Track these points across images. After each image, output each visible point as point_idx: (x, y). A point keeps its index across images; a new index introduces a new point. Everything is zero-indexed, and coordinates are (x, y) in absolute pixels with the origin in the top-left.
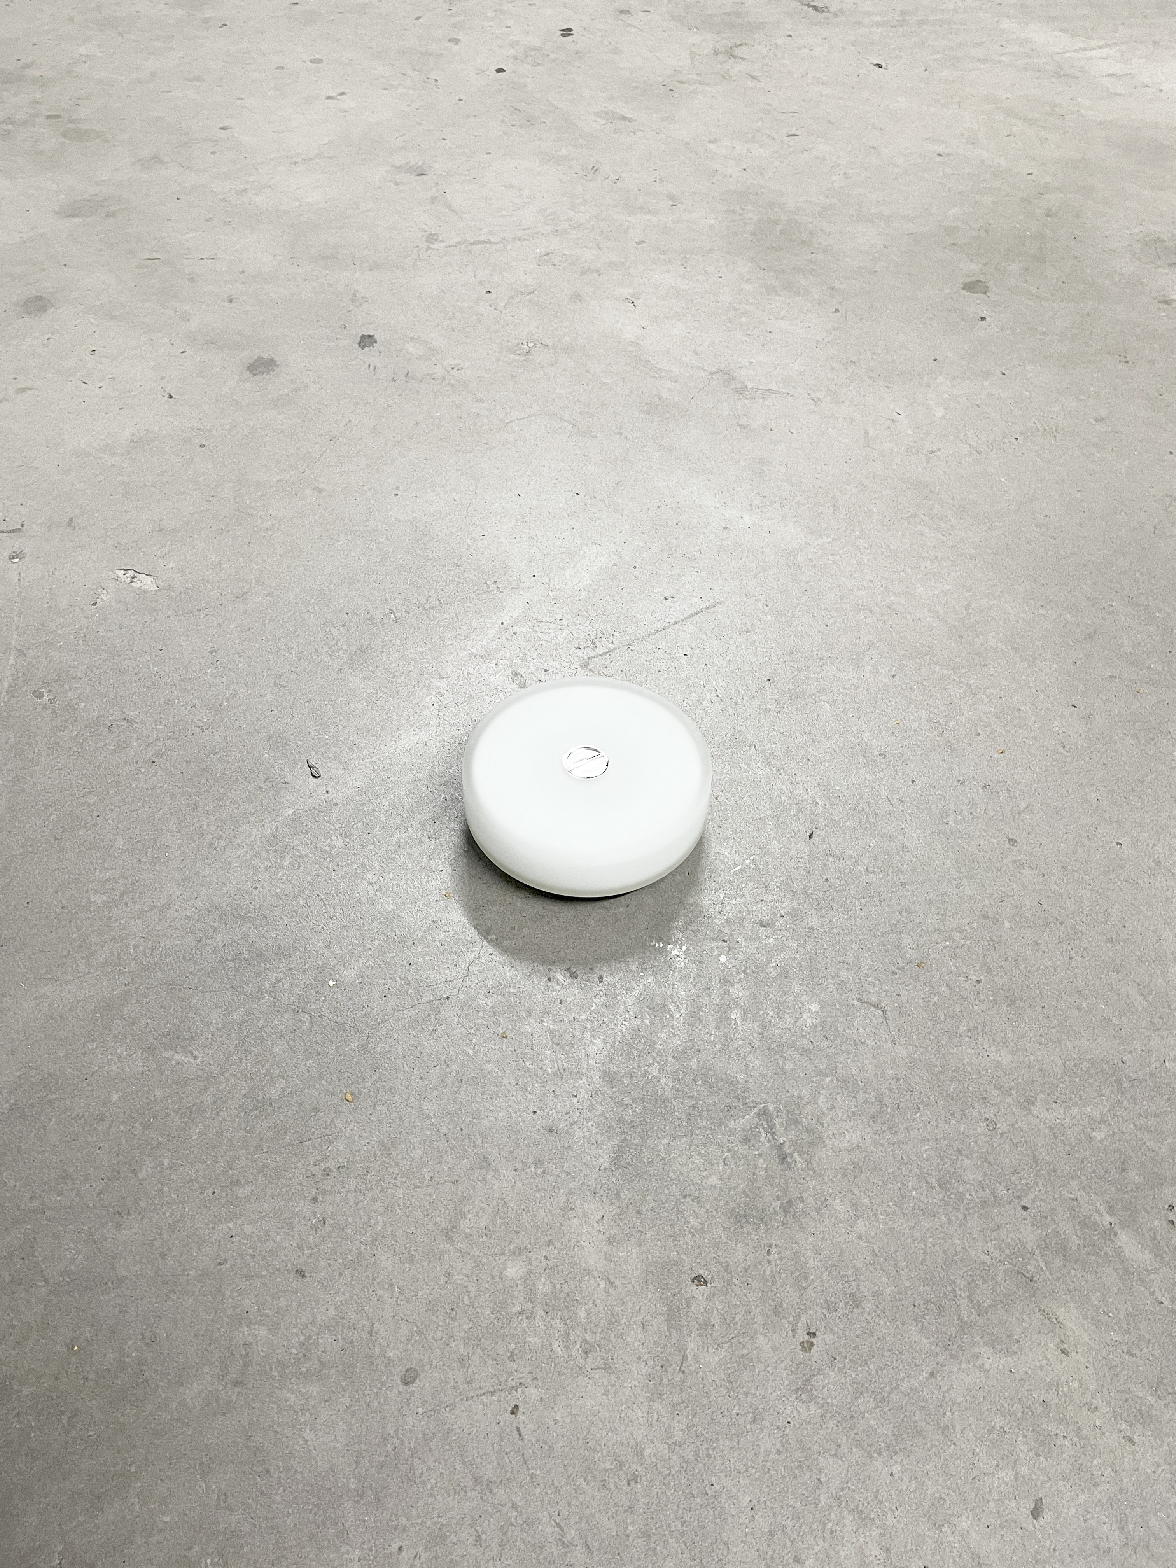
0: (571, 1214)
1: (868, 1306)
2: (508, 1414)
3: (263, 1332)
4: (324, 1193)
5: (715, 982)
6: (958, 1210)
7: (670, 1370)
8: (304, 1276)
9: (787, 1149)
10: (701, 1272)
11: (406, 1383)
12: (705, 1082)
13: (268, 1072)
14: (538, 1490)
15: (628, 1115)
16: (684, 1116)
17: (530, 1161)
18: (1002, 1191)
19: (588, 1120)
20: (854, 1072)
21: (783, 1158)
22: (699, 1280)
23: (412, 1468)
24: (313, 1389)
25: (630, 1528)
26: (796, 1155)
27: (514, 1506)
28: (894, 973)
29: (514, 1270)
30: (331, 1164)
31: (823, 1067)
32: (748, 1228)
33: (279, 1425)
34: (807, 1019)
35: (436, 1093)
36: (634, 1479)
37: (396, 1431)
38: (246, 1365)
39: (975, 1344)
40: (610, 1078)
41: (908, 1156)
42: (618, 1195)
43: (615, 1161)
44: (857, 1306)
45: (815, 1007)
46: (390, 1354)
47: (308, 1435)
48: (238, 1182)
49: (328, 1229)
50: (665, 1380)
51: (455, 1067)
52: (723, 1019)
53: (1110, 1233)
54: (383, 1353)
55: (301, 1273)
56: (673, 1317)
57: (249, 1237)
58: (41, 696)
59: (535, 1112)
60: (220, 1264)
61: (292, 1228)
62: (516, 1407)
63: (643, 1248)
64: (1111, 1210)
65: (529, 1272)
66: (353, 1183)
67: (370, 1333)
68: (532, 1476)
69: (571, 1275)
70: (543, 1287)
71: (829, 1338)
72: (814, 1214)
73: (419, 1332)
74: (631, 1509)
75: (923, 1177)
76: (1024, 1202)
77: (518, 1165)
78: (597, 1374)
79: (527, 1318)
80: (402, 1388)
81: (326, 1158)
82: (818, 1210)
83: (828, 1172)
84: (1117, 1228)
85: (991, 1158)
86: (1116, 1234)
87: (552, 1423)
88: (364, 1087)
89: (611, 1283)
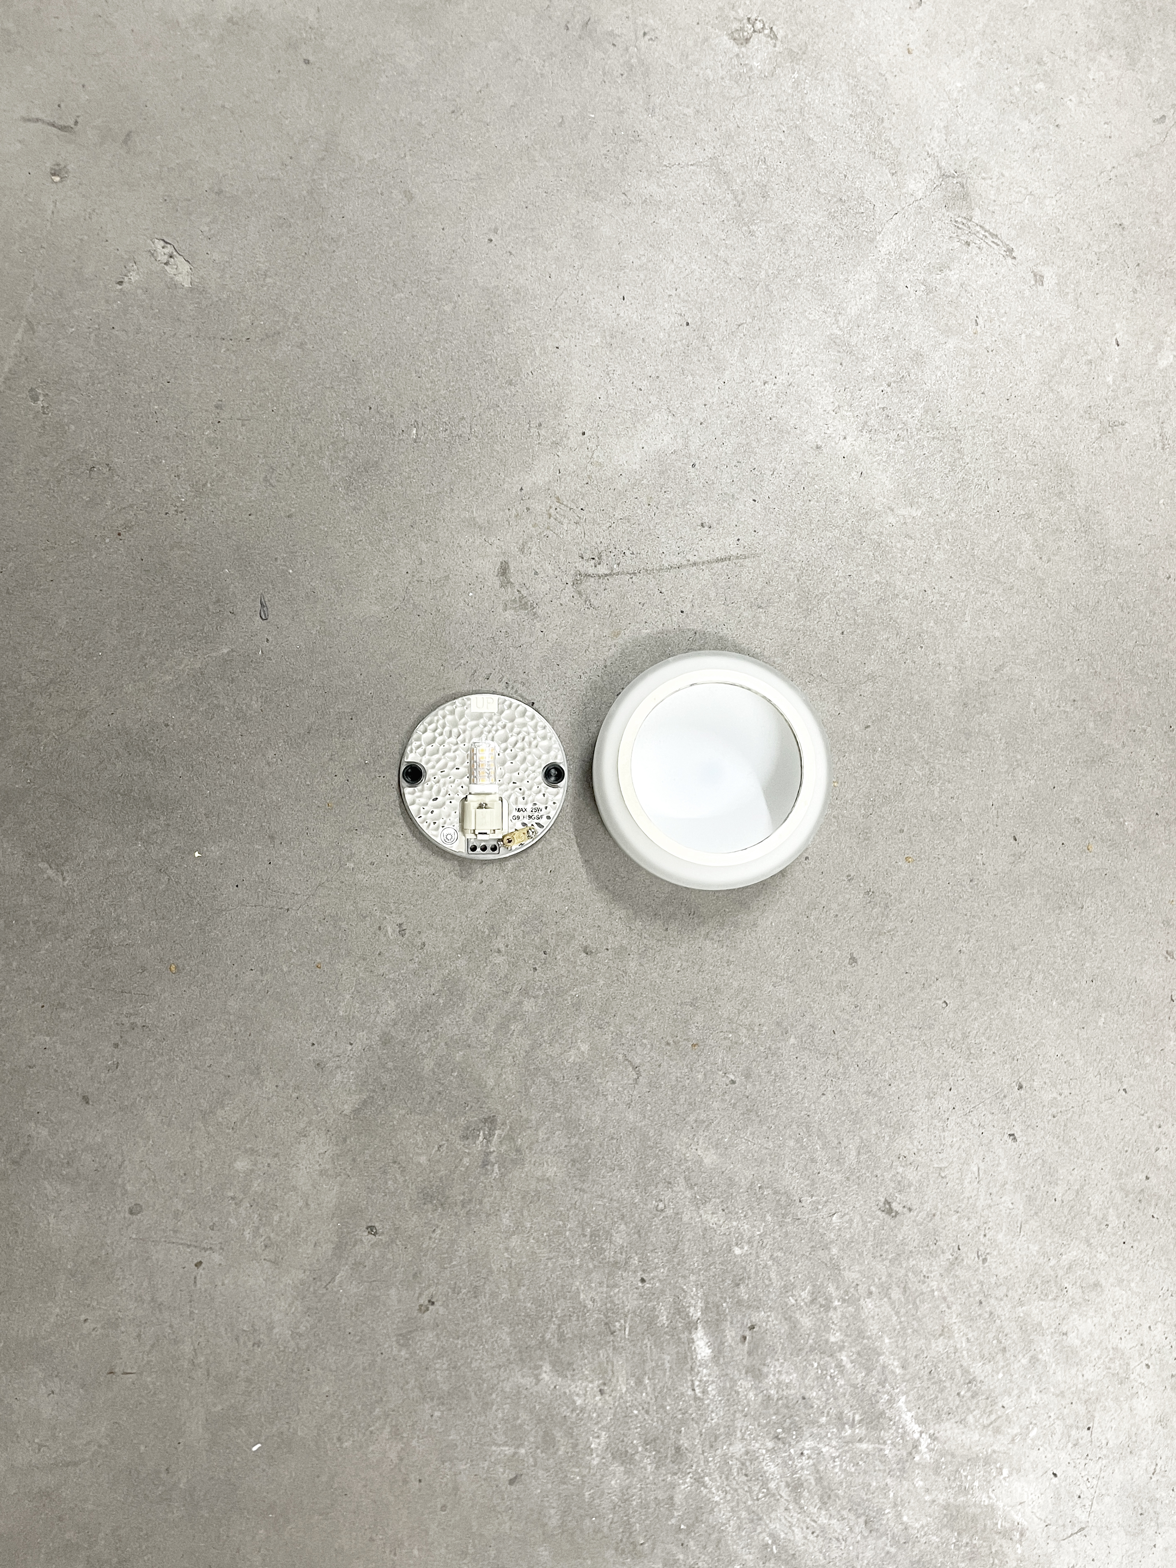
0: (303, 1140)
1: (483, 1300)
2: (193, 1265)
3: (44, 1132)
4: (125, 1043)
5: (517, 987)
6: (592, 1259)
7: (318, 1283)
8: (87, 1103)
9: (492, 1158)
10: (377, 1225)
11: (131, 1212)
12: (459, 1075)
13: (117, 919)
14: (191, 1323)
15: (386, 1078)
16: (428, 1098)
17: (291, 1084)
18: (635, 1260)
19: (352, 1069)
20: (583, 1118)
21: (485, 1163)
22: (371, 1230)
23: (113, 1272)
24: (66, 1189)
25: (241, 1373)
26: (496, 1166)
27: (171, 1326)
28: (668, 1044)
29: (242, 1165)
30: (139, 1021)
31: (560, 1102)
32: (429, 1207)
33: (34, 1204)
34: (572, 1056)
35: (242, 994)
36: (258, 1344)
37: (112, 1243)
38: (24, 1152)
39: (541, 1359)
40: (386, 1040)
41: (581, 1204)
42: (345, 1140)
43: (356, 1111)
44: (475, 1297)
45: (585, 1047)
46: (129, 1188)
47: (52, 1220)
48: (63, 1006)
49: (118, 1073)
50: (311, 1289)
51: (268, 977)
52: (503, 1027)
53: (691, 1326)
54: (124, 1185)
55: (86, 1100)
56: (340, 1249)
57: (58, 1055)
58: (35, 399)
59: (313, 1044)
60: (30, 1067)
61: (92, 1060)
62: (201, 1263)
63: (344, 1189)
64: (705, 1310)
65: (252, 1171)
66: (149, 1043)
67: (120, 1167)
68: (192, 1312)
69: (282, 1187)
70: (256, 1186)
71: (442, 1310)
72: (483, 1216)
73: (154, 1180)
74: (247, 1362)
75: (582, 1225)
76: (645, 1276)
77: (281, 1084)
78: (267, 1265)
79: (236, 1204)
80: (127, 1215)
81: (136, 1014)
82: (488, 1215)
83: (514, 1190)
84: (700, 1326)
85: (643, 1233)
86: (696, 1329)
87: (220, 1284)
88: (188, 965)
89: (307, 1204)
